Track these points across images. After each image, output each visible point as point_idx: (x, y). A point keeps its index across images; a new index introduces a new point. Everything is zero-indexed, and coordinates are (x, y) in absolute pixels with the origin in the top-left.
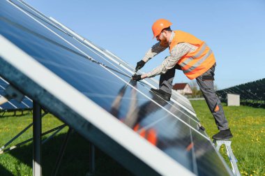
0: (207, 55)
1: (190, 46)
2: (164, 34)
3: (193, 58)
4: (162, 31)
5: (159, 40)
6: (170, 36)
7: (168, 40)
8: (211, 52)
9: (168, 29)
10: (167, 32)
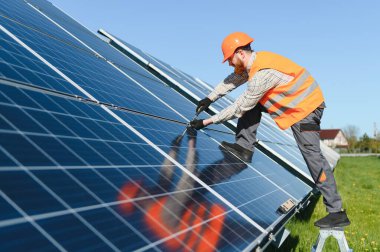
0: (308, 89)
1: (279, 75)
2: (239, 55)
3: (286, 95)
4: (236, 51)
5: (233, 65)
6: (248, 60)
7: (245, 65)
8: (315, 86)
9: (247, 48)
10: (244, 52)
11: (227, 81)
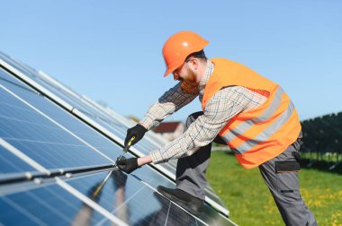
1: (249, 94)
3: (255, 121)
5: (180, 78)
9: (200, 55)
10: (197, 60)
11: (164, 99)
